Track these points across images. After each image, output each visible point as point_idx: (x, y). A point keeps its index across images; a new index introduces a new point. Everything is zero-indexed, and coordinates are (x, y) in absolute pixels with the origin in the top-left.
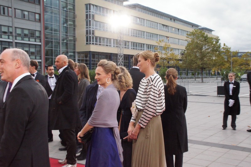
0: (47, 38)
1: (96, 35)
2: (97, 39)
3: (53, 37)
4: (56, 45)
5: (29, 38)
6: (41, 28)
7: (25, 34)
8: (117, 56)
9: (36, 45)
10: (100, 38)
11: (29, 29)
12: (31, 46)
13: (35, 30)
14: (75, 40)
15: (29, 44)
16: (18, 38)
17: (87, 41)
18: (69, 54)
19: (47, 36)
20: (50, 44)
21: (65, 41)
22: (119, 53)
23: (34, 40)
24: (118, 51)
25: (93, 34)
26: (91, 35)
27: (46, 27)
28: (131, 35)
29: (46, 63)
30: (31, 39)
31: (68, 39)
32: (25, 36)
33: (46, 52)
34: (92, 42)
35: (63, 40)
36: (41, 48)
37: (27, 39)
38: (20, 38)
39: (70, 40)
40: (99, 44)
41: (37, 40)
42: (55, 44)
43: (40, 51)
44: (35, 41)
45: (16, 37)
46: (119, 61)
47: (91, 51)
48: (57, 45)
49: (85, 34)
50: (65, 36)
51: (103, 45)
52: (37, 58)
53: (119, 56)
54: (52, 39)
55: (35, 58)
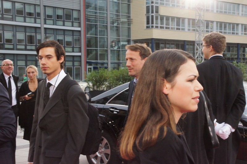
0: (89, 20)
1: (161, 14)
2: (163, 19)
3: (97, 18)
4: (102, 31)
5: (64, 21)
6: (80, 5)
7: (58, 16)
8: (194, 45)
9: (73, 31)
10: (168, 18)
11: (64, 9)
12: (66, 33)
13: (73, 10)
14: (129, 23)
15: (64, 30)
16: (48, 21)
17: (148, 23)
18: (122, 43)
19: (90, 17)
20: (94, 29)
21: (115, 25)
22: (197, 39)
23: (70, 24)
24: (196, 36)
25: (157, 12)
26: (153, 14)
27: (88, 3)
28: (217, 11)
29: (88, 57)
30: (66, 23)
31: (119, 22)
32: (58, 18)
33: (87, 41)
34: (156, 24)
35: (113, 23)
36: (80, 35)
37: (61, 23)
38: (51, 22)
39: (123, 23)
40: (166, 28)
41: (74, 23)
42: (101, 29)
43: (79, 40)
44: (73, 26)
45: (45, 20)
46: (197, 53)
47: (154, 37)
48: (104, 31)
49: (145, 13)
50: (115, 17)
51: (172, 28)
52: (75, 51)
53: (198, 45)
54: (96, 21)
55: (72, 51)
